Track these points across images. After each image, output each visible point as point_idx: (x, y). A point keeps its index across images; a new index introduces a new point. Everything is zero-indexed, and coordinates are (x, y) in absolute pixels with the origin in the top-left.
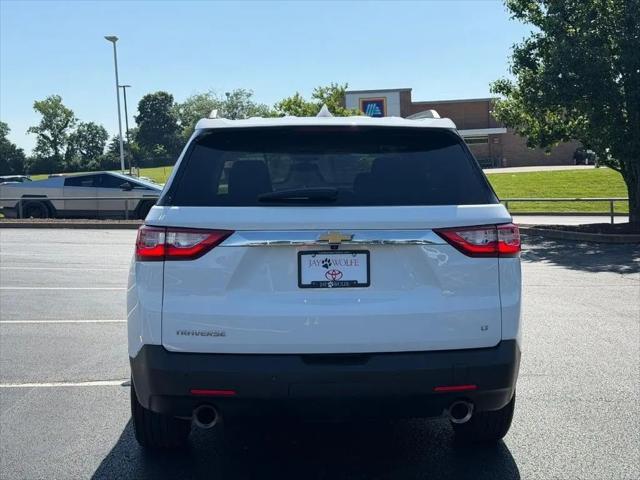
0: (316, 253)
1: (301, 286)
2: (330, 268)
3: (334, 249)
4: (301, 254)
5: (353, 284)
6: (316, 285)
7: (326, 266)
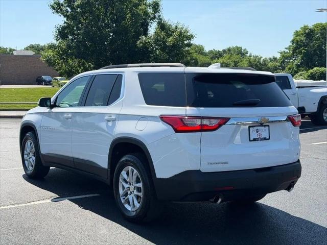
0: (254, 126)
1: (250, 141)
2: (259, 133)
3: (262, 125)
4: (249, 127)
5: (265, 139)
6: (255, 140)
7: (257, 132)
